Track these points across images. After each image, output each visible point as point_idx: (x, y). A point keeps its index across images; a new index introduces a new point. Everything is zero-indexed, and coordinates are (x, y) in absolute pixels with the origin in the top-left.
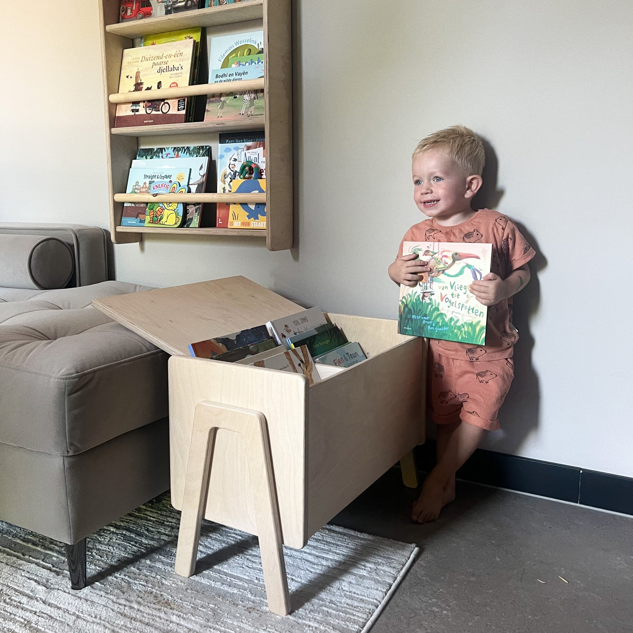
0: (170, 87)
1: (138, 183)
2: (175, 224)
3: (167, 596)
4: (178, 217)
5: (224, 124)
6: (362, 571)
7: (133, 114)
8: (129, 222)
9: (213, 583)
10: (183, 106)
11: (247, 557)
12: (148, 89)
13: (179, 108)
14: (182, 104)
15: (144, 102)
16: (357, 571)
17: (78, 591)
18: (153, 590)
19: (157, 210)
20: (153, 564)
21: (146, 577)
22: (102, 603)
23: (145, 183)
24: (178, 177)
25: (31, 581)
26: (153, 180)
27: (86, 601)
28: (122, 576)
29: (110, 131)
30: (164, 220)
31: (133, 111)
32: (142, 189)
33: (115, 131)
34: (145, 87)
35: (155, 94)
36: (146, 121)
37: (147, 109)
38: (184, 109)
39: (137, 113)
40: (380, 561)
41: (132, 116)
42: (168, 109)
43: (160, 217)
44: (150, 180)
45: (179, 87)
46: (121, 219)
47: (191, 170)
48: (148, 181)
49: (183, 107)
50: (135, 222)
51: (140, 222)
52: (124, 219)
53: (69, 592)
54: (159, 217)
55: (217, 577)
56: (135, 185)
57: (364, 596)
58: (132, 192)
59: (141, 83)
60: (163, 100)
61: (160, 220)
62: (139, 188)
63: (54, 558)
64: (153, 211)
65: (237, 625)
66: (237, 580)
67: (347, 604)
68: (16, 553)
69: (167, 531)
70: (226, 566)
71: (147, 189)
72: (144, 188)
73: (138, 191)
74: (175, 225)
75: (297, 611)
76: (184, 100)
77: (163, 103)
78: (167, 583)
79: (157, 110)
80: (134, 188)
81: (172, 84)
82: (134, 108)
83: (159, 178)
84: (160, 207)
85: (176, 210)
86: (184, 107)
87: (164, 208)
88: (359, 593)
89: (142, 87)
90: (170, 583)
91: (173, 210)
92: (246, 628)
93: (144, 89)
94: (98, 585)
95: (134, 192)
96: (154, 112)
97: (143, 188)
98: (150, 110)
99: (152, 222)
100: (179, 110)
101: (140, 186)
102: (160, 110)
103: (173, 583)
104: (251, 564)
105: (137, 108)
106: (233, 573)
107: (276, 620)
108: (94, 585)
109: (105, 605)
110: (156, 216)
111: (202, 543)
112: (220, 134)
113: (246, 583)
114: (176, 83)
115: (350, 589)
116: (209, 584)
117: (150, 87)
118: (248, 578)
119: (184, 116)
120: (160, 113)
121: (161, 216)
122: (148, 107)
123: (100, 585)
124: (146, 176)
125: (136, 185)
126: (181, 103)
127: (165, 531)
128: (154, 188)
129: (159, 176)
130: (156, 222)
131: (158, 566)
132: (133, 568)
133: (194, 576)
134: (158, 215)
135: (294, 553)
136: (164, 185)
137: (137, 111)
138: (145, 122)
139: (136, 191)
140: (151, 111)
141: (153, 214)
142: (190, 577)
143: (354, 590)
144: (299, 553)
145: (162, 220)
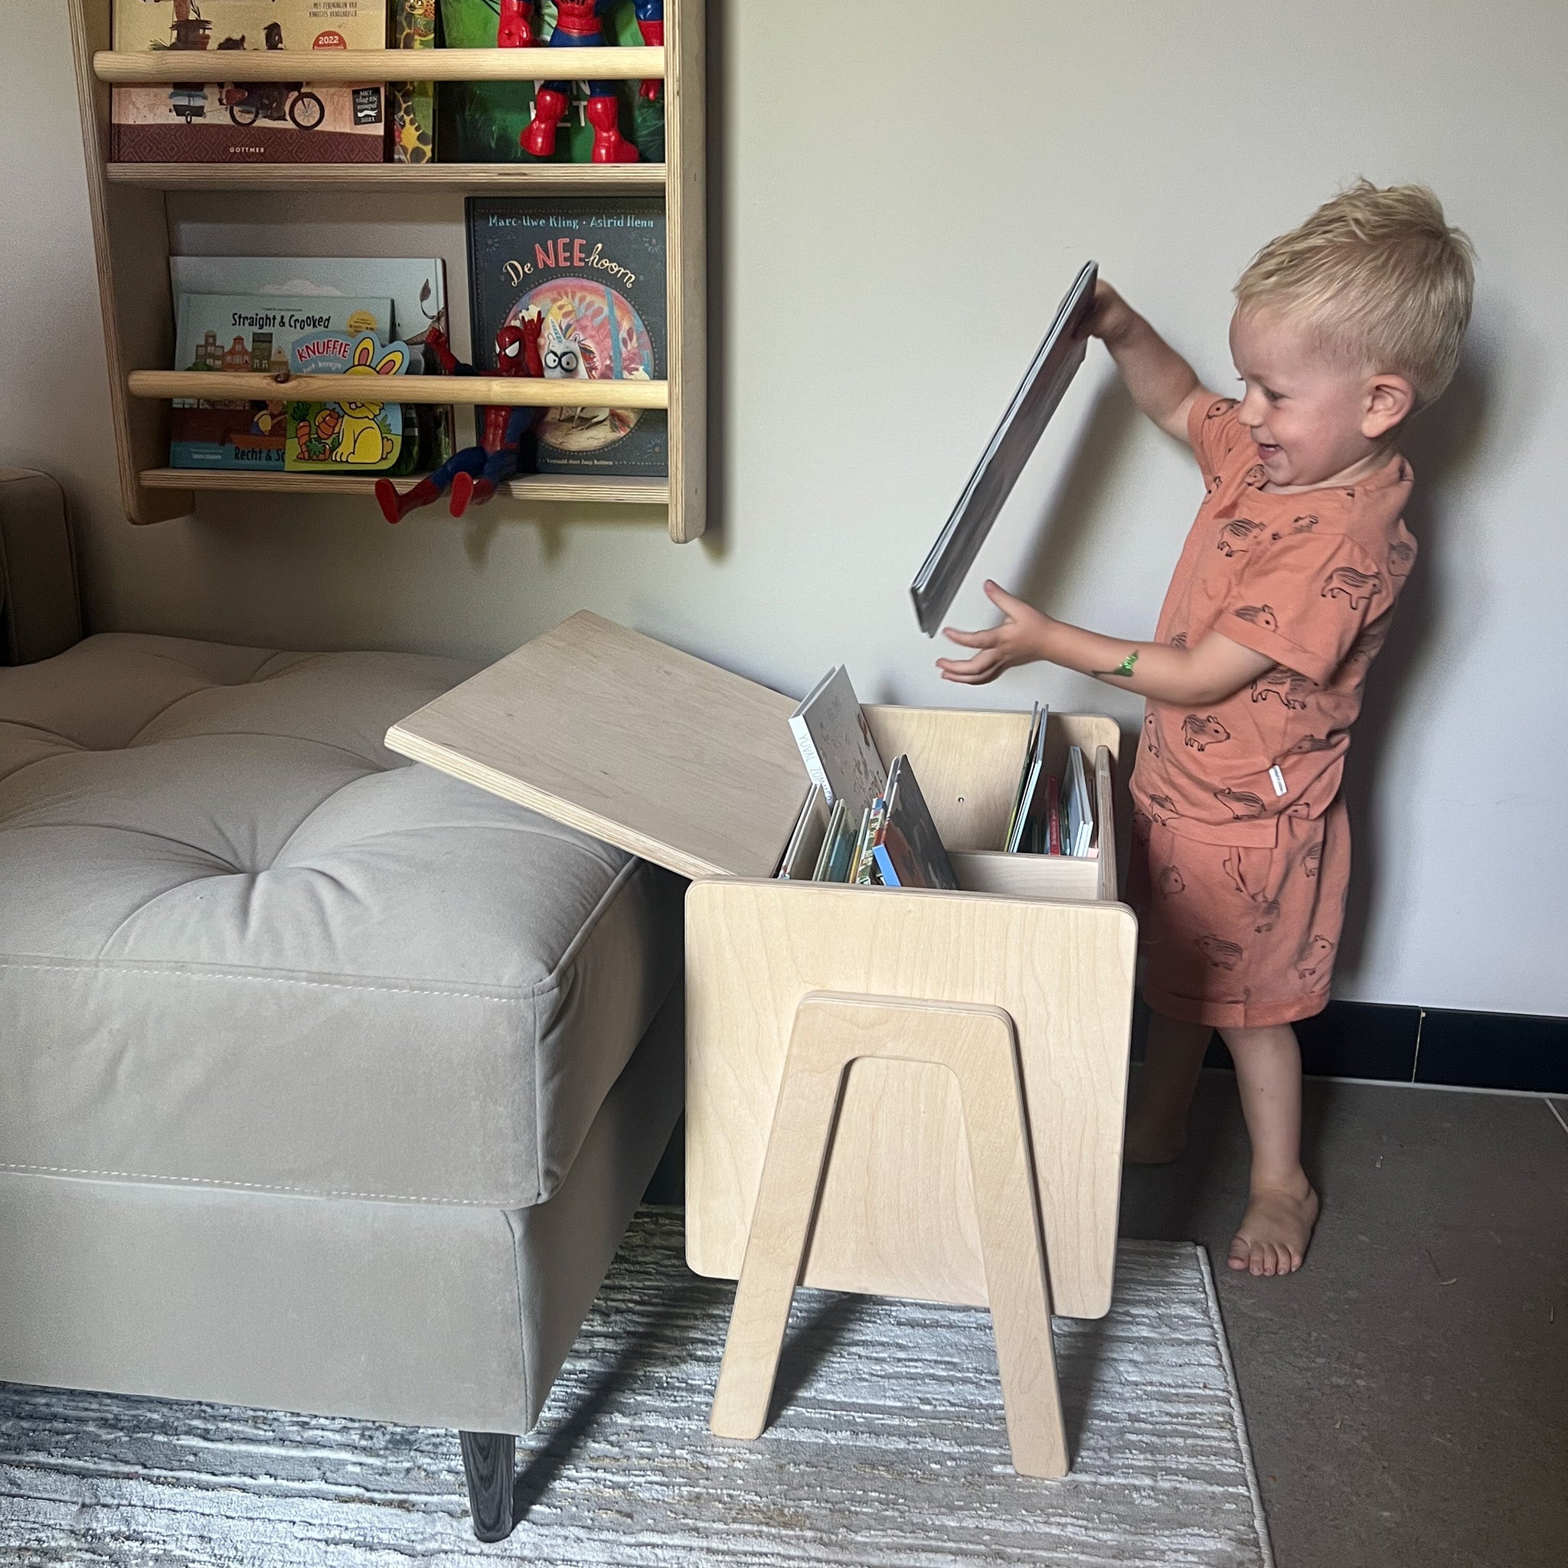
0: (316, 43)
1: (214, 337)
2: (382, 458)
3: (747, 1497)
4: (389, 436)
5: (525, 174)
6: (1134, 1329)
7: (182, 120)
8: (196, 456)
9: (829, 1436)
10: (372, 110)
11: (854, 1349)
12: (230, 44)
13: (360, 115)
14: (369, 103)
15: (221, 85)
16: (1123, 1330)
17: (504, 1544)
18: (697, 1490)
19: (319, 419)
20: (639, 1423)
21: (649, 1460)
22: (597, 1559)
23: (239, 340)
24: (353, 324)
25: (343, 1548)
26: (266, 330)
27: (551, 1563)
28: (586, 1473)
29: (105, 171)
30: (345, 449)
31: (179, 110)
32: (229, 358)
33: (120, 171)
34: (216, 35)
35: (259, 62)
36: (238, 150)
37: (236, 109)
38: (377, 120)
39: (196, 120)
40: (1152, 1295)
41: (181, 125)
42: (316, 119)
43: (331, 440)
44: (256, 329)
45: (349, 50)
46: (169, 447)
47: (393, 302)
48: (247, 332)
49: (373, 113)
50: (220, 457)
51: (237, 457)
52: (176, 447)
53: (482, 1551)
54: (329, 441)
55: (825, 1419)
56: (203, 342)
57: (1184, 1386)
58: (195, 364)
59: (203, 24)
60: (296, 86)
61: (332, 450)
62: (219, 352)
63: (350, 1468)
64: (307, 423)
65: (974, 1528)
66: (881, 1416)
67: (1167, 1414)
68: (223, 1479)
69: (596, 1324)
70: (822, 1385)
71: (246, 358)
72: (238, 353)
73: (218, 363)
74: (383, 462)
75: (1080, 1459)
76: (376, 91)
77: (296, 94)
78: (716, 1464)
79: (275, 115)
80: (202, 352)
81: (323, 35)
82: (183, 101)
83: (287, 324)
84: (328, 412)
85: (380, 418)
86: (379, 113)
87: (341, 413)
88: (1170, 1381)
89: (208, 37)
90: (724, 1462)
91: (371, 417)
92: (1003, 1529)
93: (212, 44)
94: (543, 1513)
95: (200, 365)
96: (263, 122)
97: (232, 352)
98: (249, 112)
99: (308, 455)
100: (358, 121)
101: (223, 347)
102: (288, 117)
103: (734, 1461)
104: (878, 1368)
105: (197, 102)
106: (854, 1400)
107: (1053, 1491)
108: (531, 1516)
109: (611, 1560)
110: (319, 439)
111: (714, 1338)
112: (468, 199)
113: (907, 1417)
114: (338, 35)
115: (1147, 1378)
116: (821, 1441)
117: (237, 37)
118: (899, 1404)
119: (381, 142)
120: (289, 124)
121: (334, 436)
122: (237, 104)
123: (547, 1510)
124: (239, 319)
125: (207, 344)
126: (365, 100)
127: (592, 1326)
128: (301, 357)
129: (286, 320)
130: (321, 457)
131: (653, 1424)
132: (596, 1445)
133: (770, 1428)
134: (322, 436)
135: (952, 1318)
136: (331, 345)
137: (199, 112)
138: (232, 150)
139: (210, 361)
140: (252, 116)
141: (309, 434)
142: (765, 1435)
143: (1156, 1378)
144: (963, 1314)
145: (339, 450)
